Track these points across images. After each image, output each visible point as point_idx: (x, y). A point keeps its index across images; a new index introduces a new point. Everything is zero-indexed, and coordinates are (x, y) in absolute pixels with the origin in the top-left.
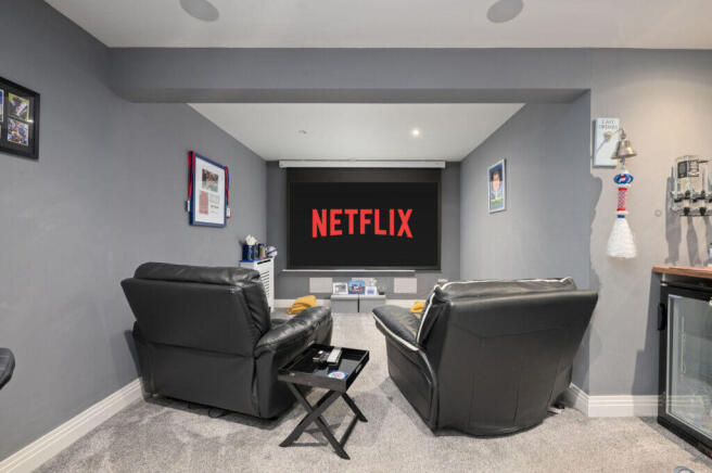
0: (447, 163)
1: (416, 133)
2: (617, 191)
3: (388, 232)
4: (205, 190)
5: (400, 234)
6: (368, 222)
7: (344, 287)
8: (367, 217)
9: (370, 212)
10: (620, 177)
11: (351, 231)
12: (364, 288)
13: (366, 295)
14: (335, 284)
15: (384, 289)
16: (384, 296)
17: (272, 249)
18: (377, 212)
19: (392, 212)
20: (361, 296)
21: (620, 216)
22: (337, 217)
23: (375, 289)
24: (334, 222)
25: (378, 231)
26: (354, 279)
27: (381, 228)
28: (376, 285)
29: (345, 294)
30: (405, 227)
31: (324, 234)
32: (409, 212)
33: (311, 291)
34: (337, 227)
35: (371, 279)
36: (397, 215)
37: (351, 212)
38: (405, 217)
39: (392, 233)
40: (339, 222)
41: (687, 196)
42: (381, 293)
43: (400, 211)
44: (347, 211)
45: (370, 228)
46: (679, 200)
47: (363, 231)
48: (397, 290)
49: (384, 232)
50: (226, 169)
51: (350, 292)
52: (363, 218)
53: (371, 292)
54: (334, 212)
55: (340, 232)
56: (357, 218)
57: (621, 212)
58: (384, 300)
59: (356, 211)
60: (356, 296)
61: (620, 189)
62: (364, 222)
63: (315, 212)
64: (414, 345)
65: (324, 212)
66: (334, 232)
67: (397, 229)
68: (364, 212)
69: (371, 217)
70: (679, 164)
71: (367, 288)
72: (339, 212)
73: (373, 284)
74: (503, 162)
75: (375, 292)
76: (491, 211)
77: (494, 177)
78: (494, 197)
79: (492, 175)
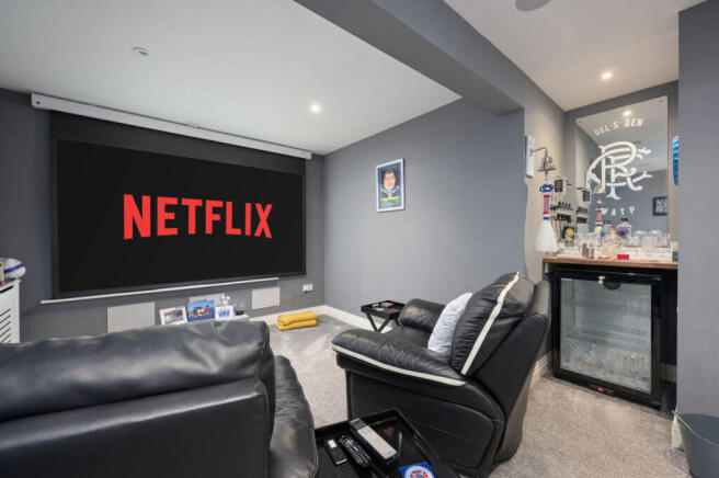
0: (314, 155)
1: (316, 108)
2: (542, 198)
3: (243, 231)
5: (258, 234)
6: (217, 217)
7: (180, 313)
8: (216, 210)
9: (219, 204)
10: (546, 186)
11: (192, 230)
12: (212, 310)
13: (219, 318)
14: (161, 311)
15: (242, 307)
16: (245, 316)
17: (13, 262)
18: (229, 205)
19: (248, 206)
20: (210, 321)
21: (545, 218)
22: (169, 208)
23: (230, 308)
24: (163, 216)
25: (230, 230)
27: (234, 226)
28: (231, 303)
30: (263, 226)
31: (145, 232)
32: (269, 207)
34: (169, 224)
35: (222, 296)
36: (254, 210)
37: (192, 204)
38: (264, 214)
39: (248, 233)
40: (171, 216)
41: (560, 205)
42: (240, 313)
43: (259, 206)
44: (185, 202)
45: (220, 226)
46: (554, 208)
47: (209, 230)
48: (256, 305)
49: (238, 232)
51: (191, 319)
52: (209, 212)
53: (224, 313)
54: (162, 201)
55: (173, 231)
56: (201, 212)
57: (546, 216)
59: (199, 203)
61: (545, 196)
62: (211, 217)
63: (129, 200)
65: (146, 200)
66: (162, 231)
67: (254, 227)
68: (210, 204)
69: (221, 211)
70: (556, 182)
71: (217, 310)
72: (174, 201)
73: (225, 302)
74: (401, 161)
75: (232, 313)
76: (381, 210)
77: (387, 176)
78: (386, 196)
79: (382, 173)
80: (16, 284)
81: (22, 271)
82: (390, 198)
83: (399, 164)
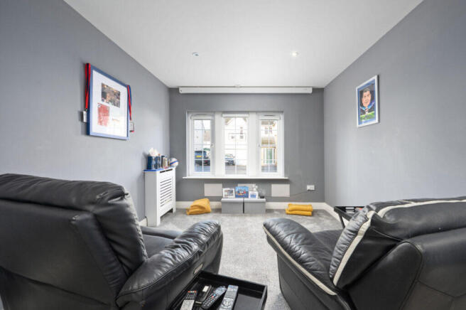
4: (104, 103)
7: (232, 192)
12: (247, 193)
13: (250, 199)
14: (224, 189)
15: (264, 193)
16: (264, 200)
17: (174, 160)
20: (246, 199)
23: (257, 193)
26: (239, 185)
28: (257, 190)
29: (232, 198)
33: (206, 195)
35: (254, 185)
42: (262, 197)
48: (274, 194)
50: (129, 88)
51: (237, 196)
53: (253, 196)
58: (264, 202)
60: (241, 200)
64: (333, 290)
71: (250, 193)
73: (255, 189)
74: (375, 78)
75: (257, 196)
76: (361, 126)
77: (365, 94)
78: (364, 112)
79: (361, 93)
80: (174, 169)
81: (177, 164)
82: (367, 113)
83: (374, 80)
